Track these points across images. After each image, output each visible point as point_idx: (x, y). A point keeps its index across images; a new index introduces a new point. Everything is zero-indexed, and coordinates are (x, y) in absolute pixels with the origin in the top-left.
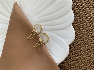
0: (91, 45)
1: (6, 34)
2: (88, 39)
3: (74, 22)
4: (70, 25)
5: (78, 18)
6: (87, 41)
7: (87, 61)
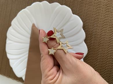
0: (102, 57)
1: (28, 52)
2: (99, 51)
3: (86, 38)
4: (82, 42)
5: (89, 35)
6: (99, 53)
7: (100, 70)
